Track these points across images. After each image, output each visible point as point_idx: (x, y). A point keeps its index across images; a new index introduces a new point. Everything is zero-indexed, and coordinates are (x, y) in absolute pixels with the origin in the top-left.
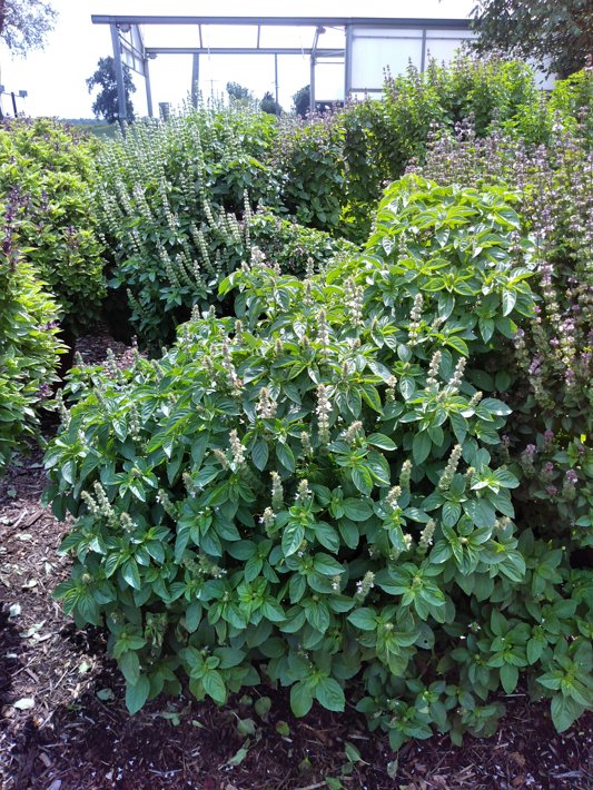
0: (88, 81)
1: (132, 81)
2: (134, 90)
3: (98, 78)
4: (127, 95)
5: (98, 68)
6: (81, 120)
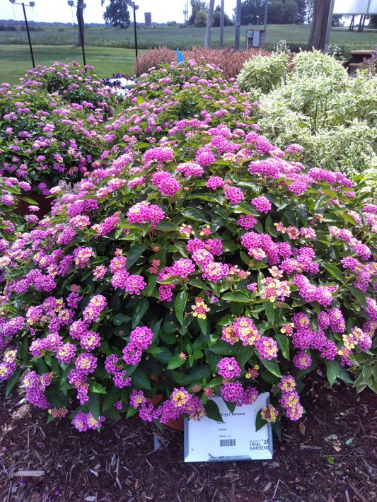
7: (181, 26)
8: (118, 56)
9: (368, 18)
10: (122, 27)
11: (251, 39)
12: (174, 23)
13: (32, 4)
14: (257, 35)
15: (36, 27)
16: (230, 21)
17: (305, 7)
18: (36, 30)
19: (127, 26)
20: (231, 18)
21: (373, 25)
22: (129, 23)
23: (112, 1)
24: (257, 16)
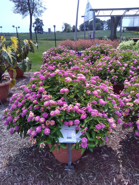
3: (35, 23)
4: (42, 27)
7: (61, 32)
8: (45, 43)
10: (41, 33)
13: (19, 27)
15: (10, 35)
17: (104, 25)
18: (10, 36)
19: (42, 33)
20: (78, 29)
21: (127, 30)
22: (43, 32)
23: (37, 25)
24: (88, 28)
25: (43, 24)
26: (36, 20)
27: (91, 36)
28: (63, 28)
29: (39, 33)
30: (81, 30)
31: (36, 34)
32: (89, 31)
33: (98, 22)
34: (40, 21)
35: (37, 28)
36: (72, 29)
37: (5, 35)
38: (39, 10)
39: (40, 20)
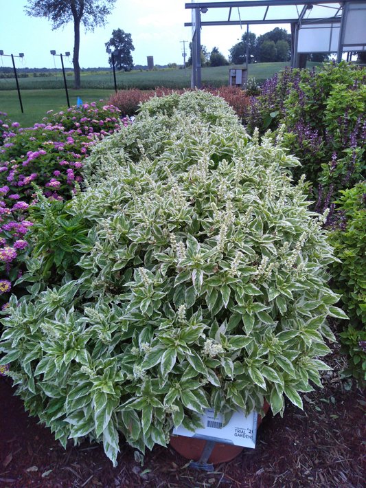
0: (106, 44)
1: (132, 43)
2: (133, 49)
3: (112, 42)
4: (129, 52)
5: (112, 36)
6: (99, 68)
7: (181, 67)
9: (355, 54)
10: (126, 70)
11: (234, 77)
12: (175, 65)
13: (22, 55)
14: (239, 73)
15: (47, 73)
16: (226, 61)
19: (131, 70)
20: (227, 58)
21: (360, 60)
22: (132, 66)
23: (116, 47)
24: (252, 56)
25: (133, 47)
26: (113, 34)
27: (235, 77)
28: (184, 55)
29: (123, 70)
30: (233, 61)
31: (114, 72)
32: (254, 63)
33: (281, 39)
34: (124, 36)
35: (116, 56)
36: (209, 59)
37: (32, 74)
38: (97, 7)
39: (123, 33)
